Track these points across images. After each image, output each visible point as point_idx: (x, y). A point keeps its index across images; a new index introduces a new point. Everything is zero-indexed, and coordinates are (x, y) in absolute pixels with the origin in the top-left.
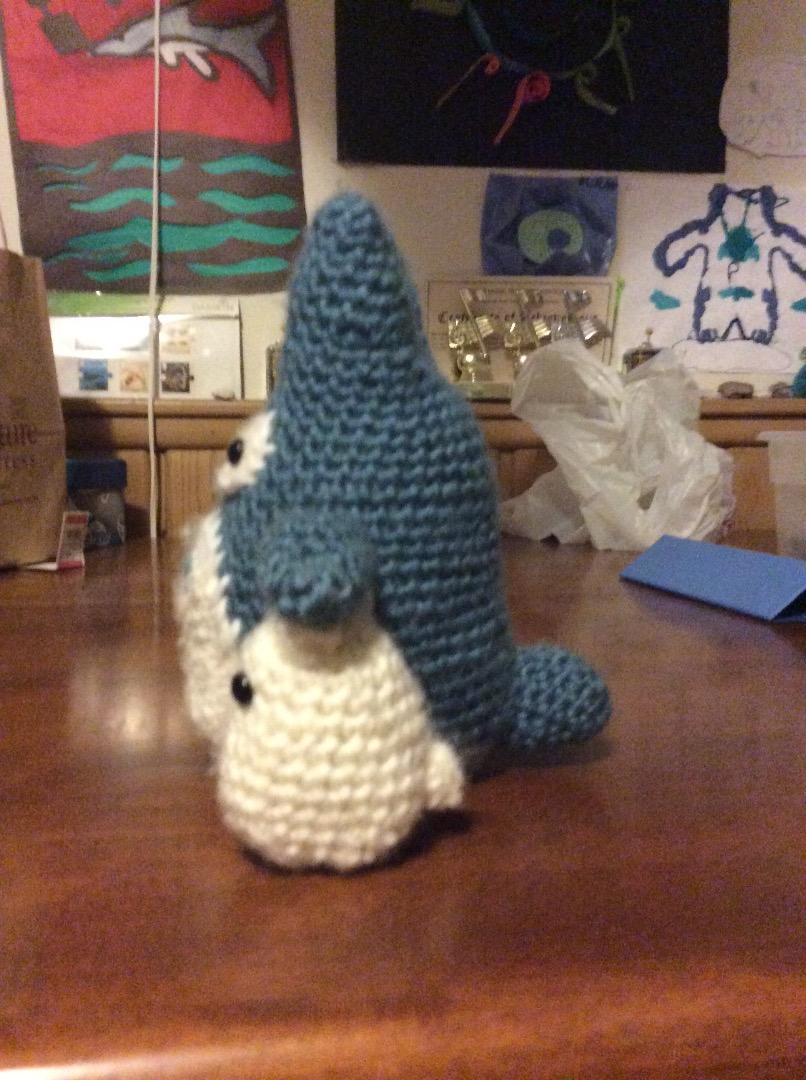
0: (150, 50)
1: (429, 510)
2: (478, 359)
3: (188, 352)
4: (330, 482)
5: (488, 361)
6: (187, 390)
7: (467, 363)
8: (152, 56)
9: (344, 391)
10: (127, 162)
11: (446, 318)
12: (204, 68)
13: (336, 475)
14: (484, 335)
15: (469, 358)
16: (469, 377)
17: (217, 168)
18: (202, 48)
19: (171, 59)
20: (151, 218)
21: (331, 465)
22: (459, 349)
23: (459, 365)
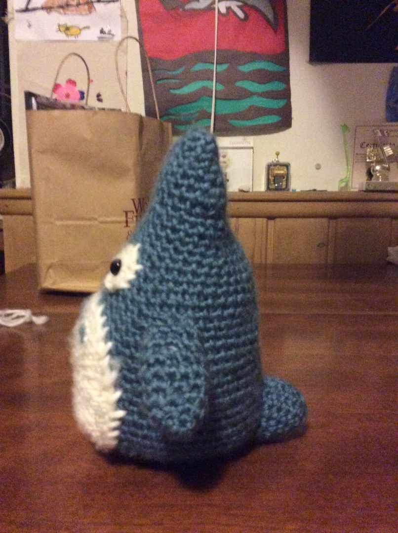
0: (212, 6)
1: (231, 311)
2: (383, 168)
3: (226, 167)
4: (176, 293)
5: (388, 169)
7: (377, 171)
8: (214, 9)
9: (187, 240)
10: (199, 67)
11: (365, 145)
12: (241, 14)
13: (180, 289)
14: (387, 155)
15: (378, 168)
16: (378, 178)
17: (246, 68)
18: (240, 4)
19: (223, 11)
20: (212, 97)
21: (177, 283)
22: (372, 162)
23: (372, 171)
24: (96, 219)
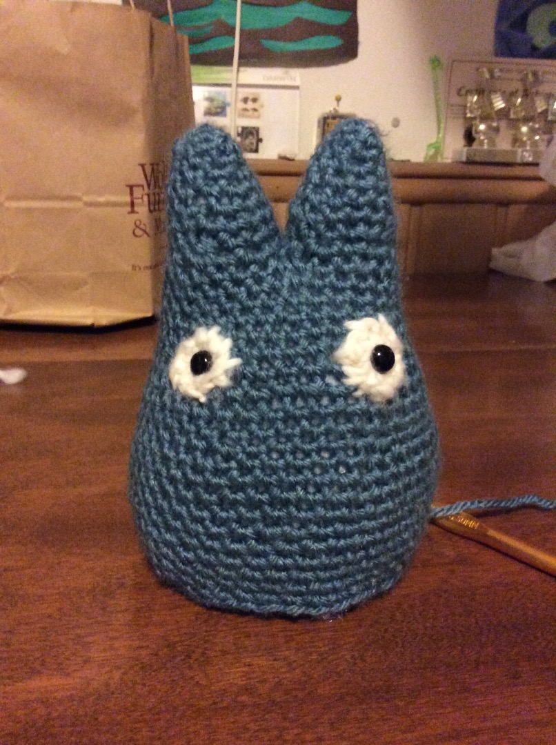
2: (489, 128)
3: (258, 117)
5: (497, 130)
6: (256, 151)
7: (481, 131)
11: (463, 92)
14: (496, 109)
15: (482, 127)
16: (482, 143)
22: (474, 118)
23: (473, 132)
24: (79, 199)
